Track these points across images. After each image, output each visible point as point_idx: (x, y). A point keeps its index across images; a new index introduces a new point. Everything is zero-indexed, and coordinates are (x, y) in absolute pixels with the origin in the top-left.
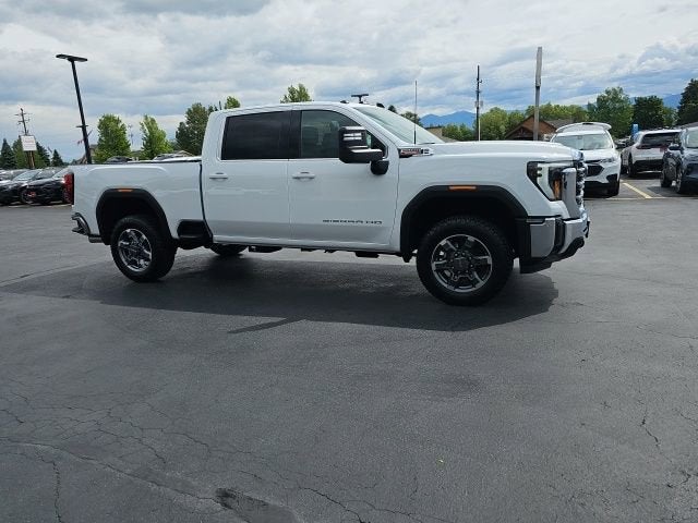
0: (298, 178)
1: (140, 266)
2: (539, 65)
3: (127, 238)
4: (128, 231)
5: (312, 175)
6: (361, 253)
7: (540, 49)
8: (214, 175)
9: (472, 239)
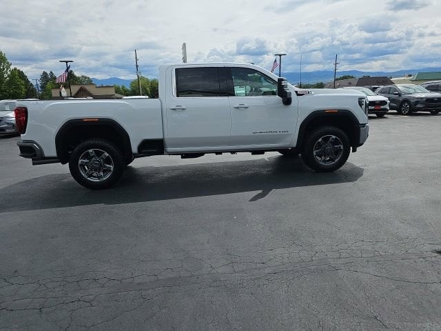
0: (238, 108)
1: (100, 177)
4: (91, 151)
5: (246, 105)
6: (255, 152)
7: (184, 44)
8: (174, 107)
9: (334, 137)
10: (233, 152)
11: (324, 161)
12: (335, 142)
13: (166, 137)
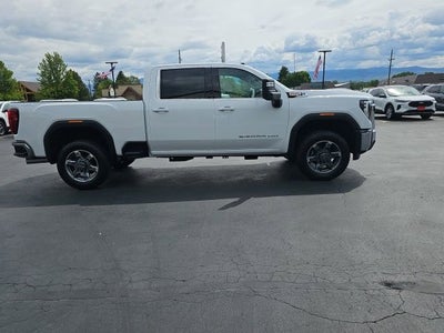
0: (222, 110)
1: (86, 178)
2: (223, 52)
3: (74, 157)
4: (76, 152)
5: (232, 108)
7: (223, 43)
8: (157, 109)
9: (330, 143)
10: (226, 156)
11: (320, 169)
12: (332, 148)
13: (149, 139)
